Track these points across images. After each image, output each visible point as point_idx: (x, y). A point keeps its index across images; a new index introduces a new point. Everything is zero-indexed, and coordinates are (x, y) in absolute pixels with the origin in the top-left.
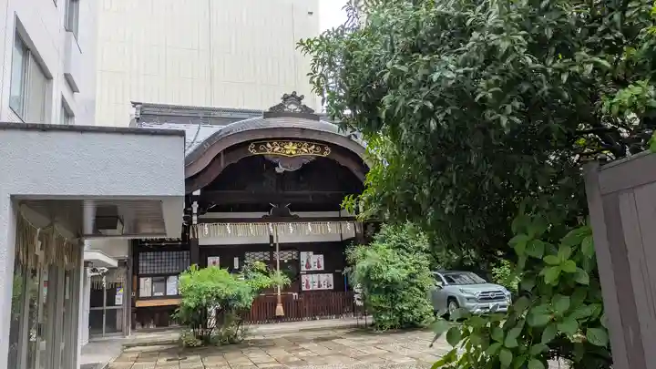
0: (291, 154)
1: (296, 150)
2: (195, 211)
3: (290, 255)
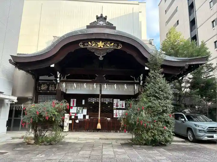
0: (101, 47)
1: (103, 46)
3: (109, 100)
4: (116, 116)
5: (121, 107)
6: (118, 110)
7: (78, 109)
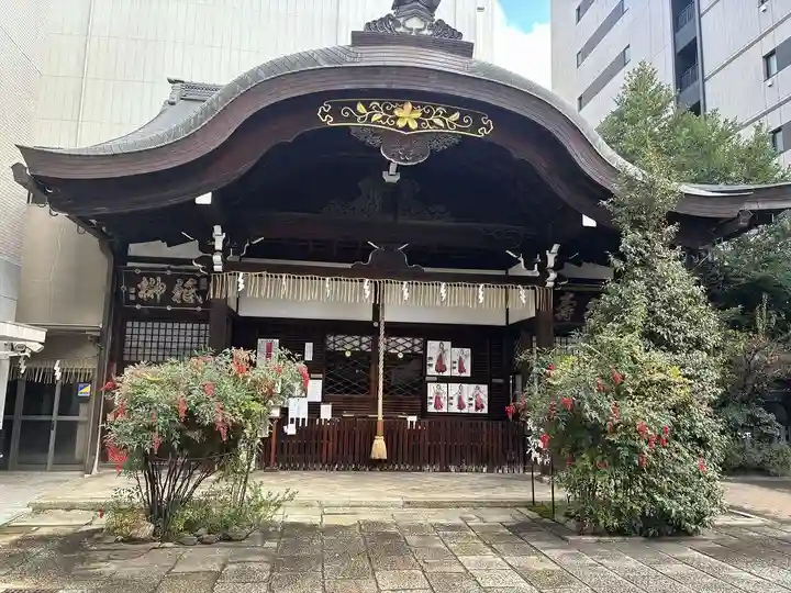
2: (219, 245)
4: (438, 405)
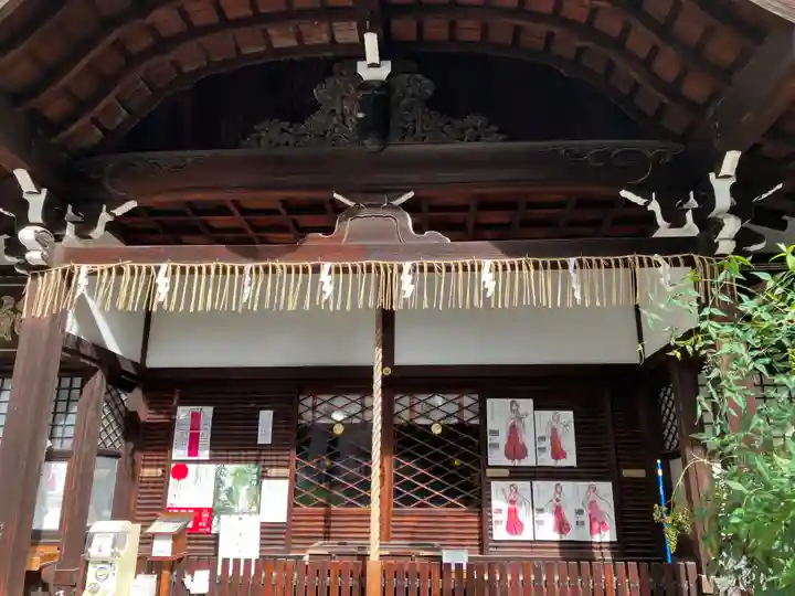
3: (452, 408)
4: (514, 524)
5: (547, 460)
6: (523, 485)
7: (228, 482)
